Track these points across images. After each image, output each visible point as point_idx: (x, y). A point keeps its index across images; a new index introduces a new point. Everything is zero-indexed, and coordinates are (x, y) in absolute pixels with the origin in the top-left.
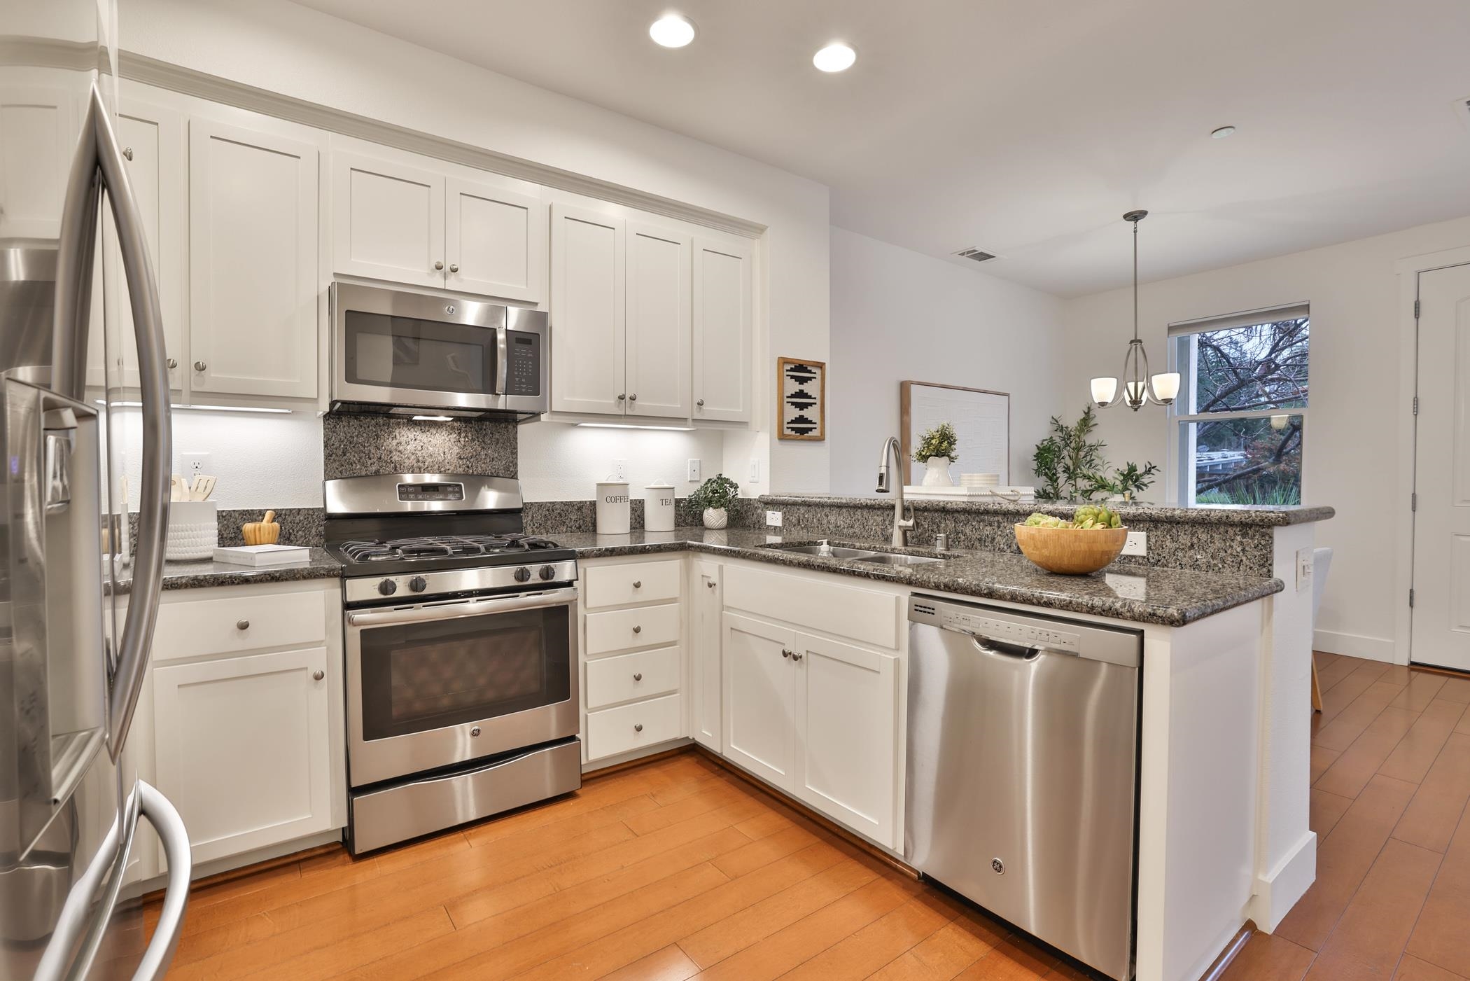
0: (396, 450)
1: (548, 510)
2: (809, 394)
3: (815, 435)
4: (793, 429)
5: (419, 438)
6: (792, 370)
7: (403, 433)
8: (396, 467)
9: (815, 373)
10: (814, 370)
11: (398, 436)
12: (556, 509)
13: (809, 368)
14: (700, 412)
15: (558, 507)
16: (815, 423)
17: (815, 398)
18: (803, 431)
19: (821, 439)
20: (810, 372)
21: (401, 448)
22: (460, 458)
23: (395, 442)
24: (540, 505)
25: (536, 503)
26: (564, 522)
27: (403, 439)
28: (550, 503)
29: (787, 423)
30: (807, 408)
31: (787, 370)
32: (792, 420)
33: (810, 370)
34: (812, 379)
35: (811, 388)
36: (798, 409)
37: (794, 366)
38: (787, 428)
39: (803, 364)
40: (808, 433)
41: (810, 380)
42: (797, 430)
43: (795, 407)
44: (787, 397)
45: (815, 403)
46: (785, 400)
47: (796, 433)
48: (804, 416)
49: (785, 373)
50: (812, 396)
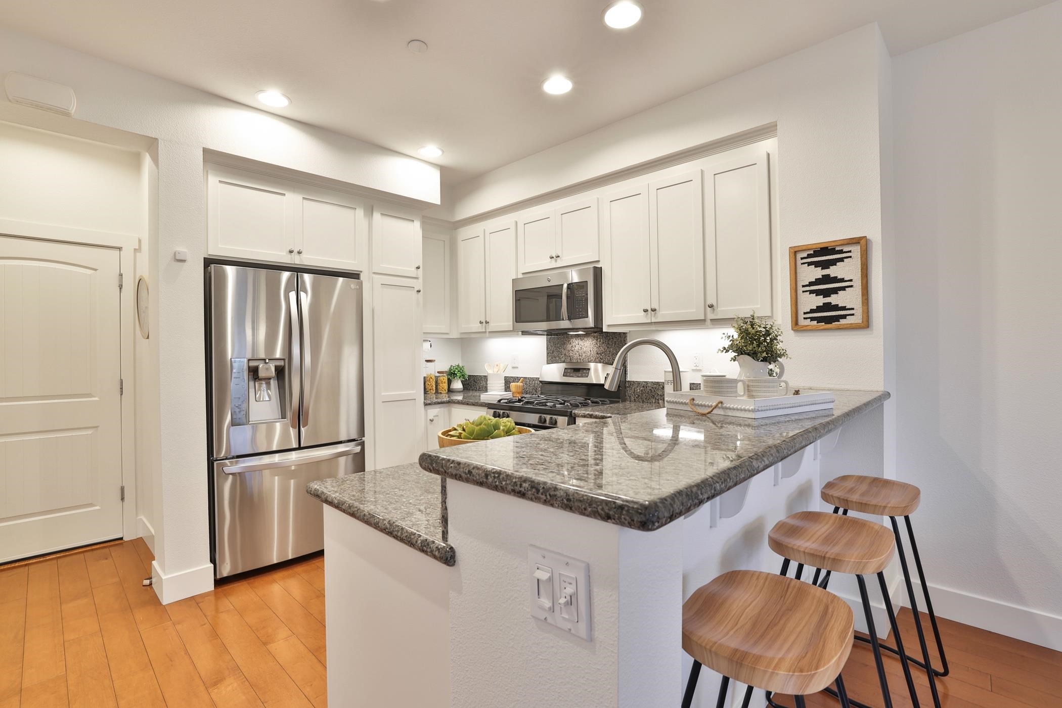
0: (571, 350)
1: (644, 387)
2: (839, 277)
3: (853, 322)
4: (812, 319)
5: (580, 343)
6: (809, 256)
8: (571, 359)
9: (850, 252)
10: (845, 249)
11: (572, 343)
12: (649, 387)
13: (838, 249)
14: (713, 313)
15: (649, 385)
16: (853, 309)
17: (851, 280)
18: (829, 320)
19: (866, 324)
20: (841, 252)
21: (573, 349)
22: (597, 353)
23: (571, 345)
24: (639, 383)
25: (637, 381)
26: (654, 396)
27: (574, 344)
28: (645, 382)
29: (805, 313)
30: (837, 293)
31: (802, 259)
32: (811, 310)
33: (842, 250)
34: (845, 260)
35: (843, 270)
36: (822, 296)
37: (812, 252)
38: (804, 318)
39: (827, 247)
40: (839, 321)
41: (843, 261)
42: (819, 320)
43: (816, 295)
44: (803, 286)
45: (851, 286)
46: (801, 289)
47: (817, 323)
48: (831, 303)
49: (799, 262)
50: (846, 279)
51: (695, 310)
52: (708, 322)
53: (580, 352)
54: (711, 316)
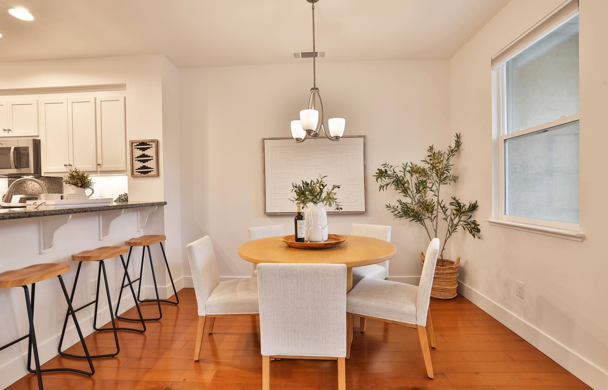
0: (26, 187)
2: (148, 155)
3: (153, 174)
4: (139, 172)
6: (137, 145)
7: (28, 181)
8: (26, 192)
9: (152, 145)
10: (150, 144)
11: (27, 183)
16: (153, 168)
17: (152, 157)
18: (145, 173)
19: (157, 176)
20: (149, 145)
21: (28, 186)
23: (26, 184)
29: (136, 170)
30: (148, 162)
31: (135, 146)
32: (138, 168)
33: (149, 144)
34: (150, 148)
35: (150, 152)
36: (142, 163)
37: (138, 144)
38: (136, 172)
39: (144, 142)
40: (148, 173)
41: (150, 149)
42: (142, 172)
43: (140, 162)
44: (135, 158)
45: (152, 159)
46: (134, 159)
47: (141, 174)
48: (145, 166)
49: (134, 147)
50: (151, 156)
51: (91, 166)
52: (99, 172)
53: (33, 188)
54: (99, 170)
